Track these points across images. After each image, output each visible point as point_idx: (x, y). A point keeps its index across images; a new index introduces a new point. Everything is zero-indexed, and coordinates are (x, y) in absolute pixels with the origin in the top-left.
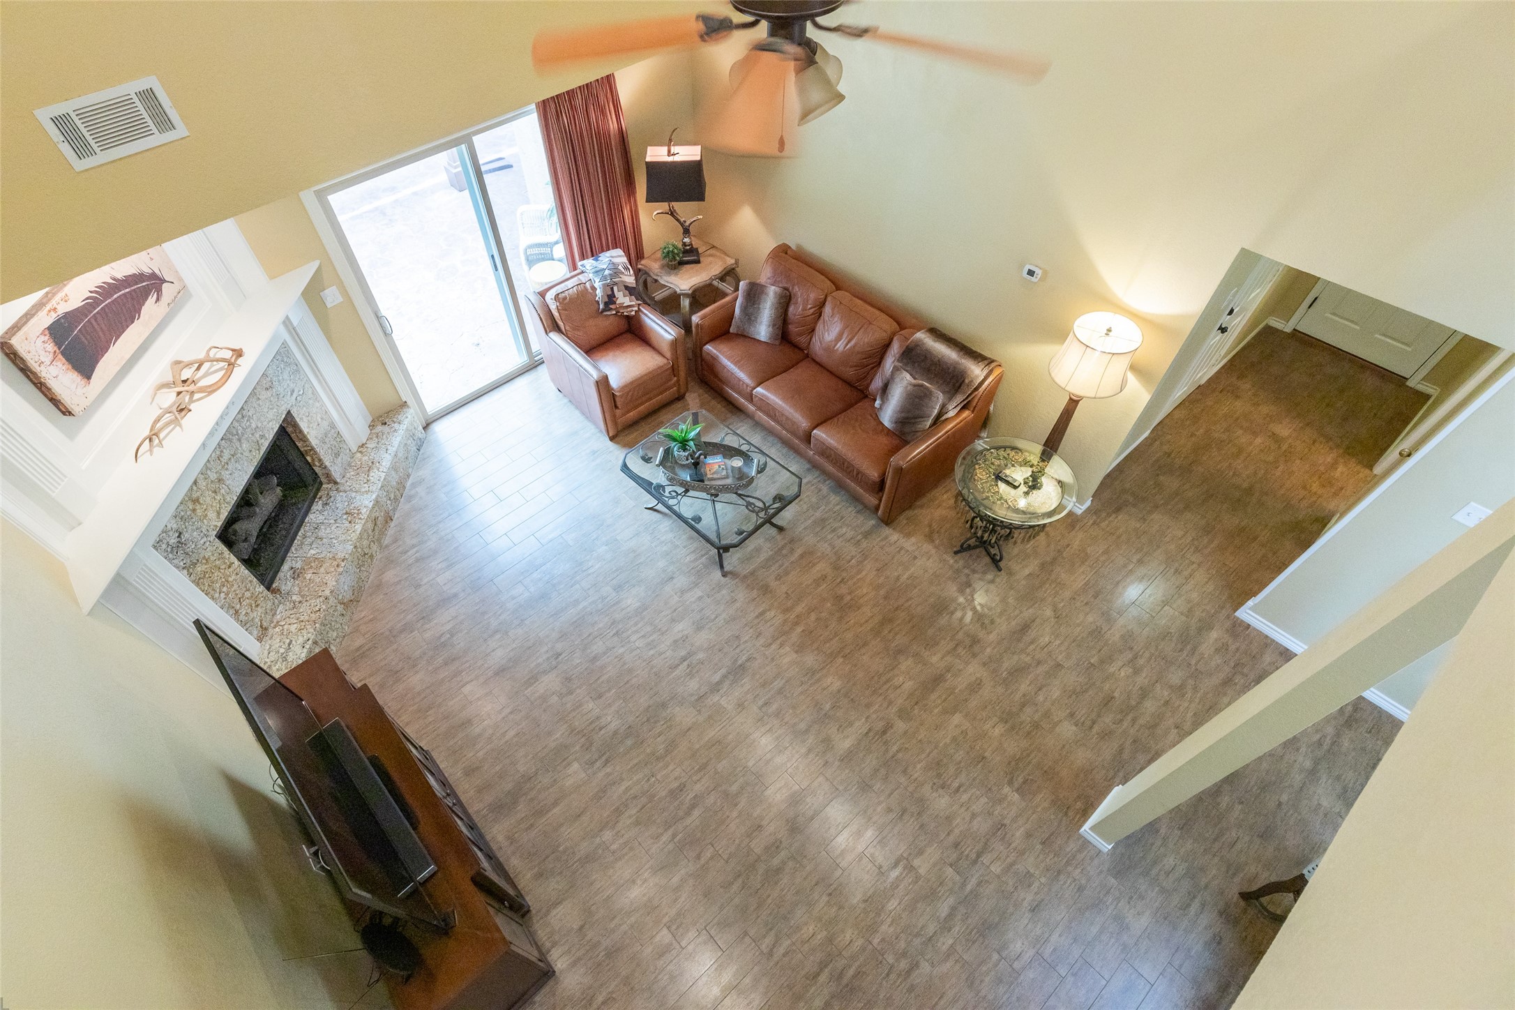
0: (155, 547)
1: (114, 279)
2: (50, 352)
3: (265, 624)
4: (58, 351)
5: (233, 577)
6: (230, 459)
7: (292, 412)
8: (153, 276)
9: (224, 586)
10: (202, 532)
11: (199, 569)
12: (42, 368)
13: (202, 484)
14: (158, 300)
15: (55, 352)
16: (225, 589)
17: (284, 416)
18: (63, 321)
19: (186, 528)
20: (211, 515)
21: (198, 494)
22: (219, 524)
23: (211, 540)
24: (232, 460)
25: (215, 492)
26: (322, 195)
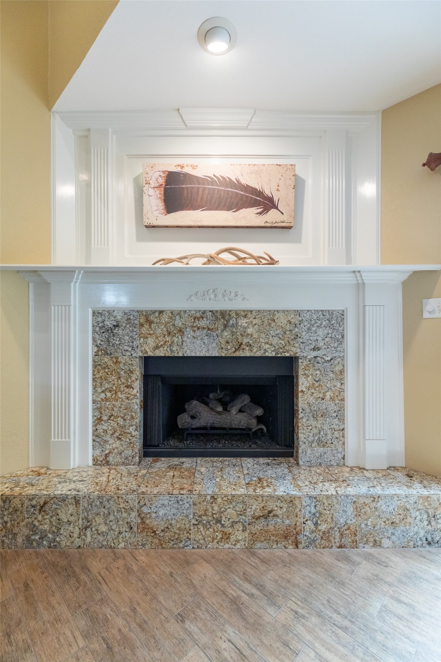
0: (94, 313)
1: (238, 181)
2: (158, 182)
3: (110, 459)
4: (163, 186)
5: (123, 396)
6: (204, 328)
7: (300, 361)
8: (271, 200)
9: (110, 391)
10: (133, 342)
11: (106, 360)
12: (147, 186)
13: (165, 318)
14: (260, 213)
15: (162, 185)
16: (109, 395)
17: (287, 355)
18: (182, 175)
19: (125, 327)
20: (151, 342)
21: (156, 320)
22: (150, 354)
23: (134, 355)
24: (205, 331)
25: (169, 333)
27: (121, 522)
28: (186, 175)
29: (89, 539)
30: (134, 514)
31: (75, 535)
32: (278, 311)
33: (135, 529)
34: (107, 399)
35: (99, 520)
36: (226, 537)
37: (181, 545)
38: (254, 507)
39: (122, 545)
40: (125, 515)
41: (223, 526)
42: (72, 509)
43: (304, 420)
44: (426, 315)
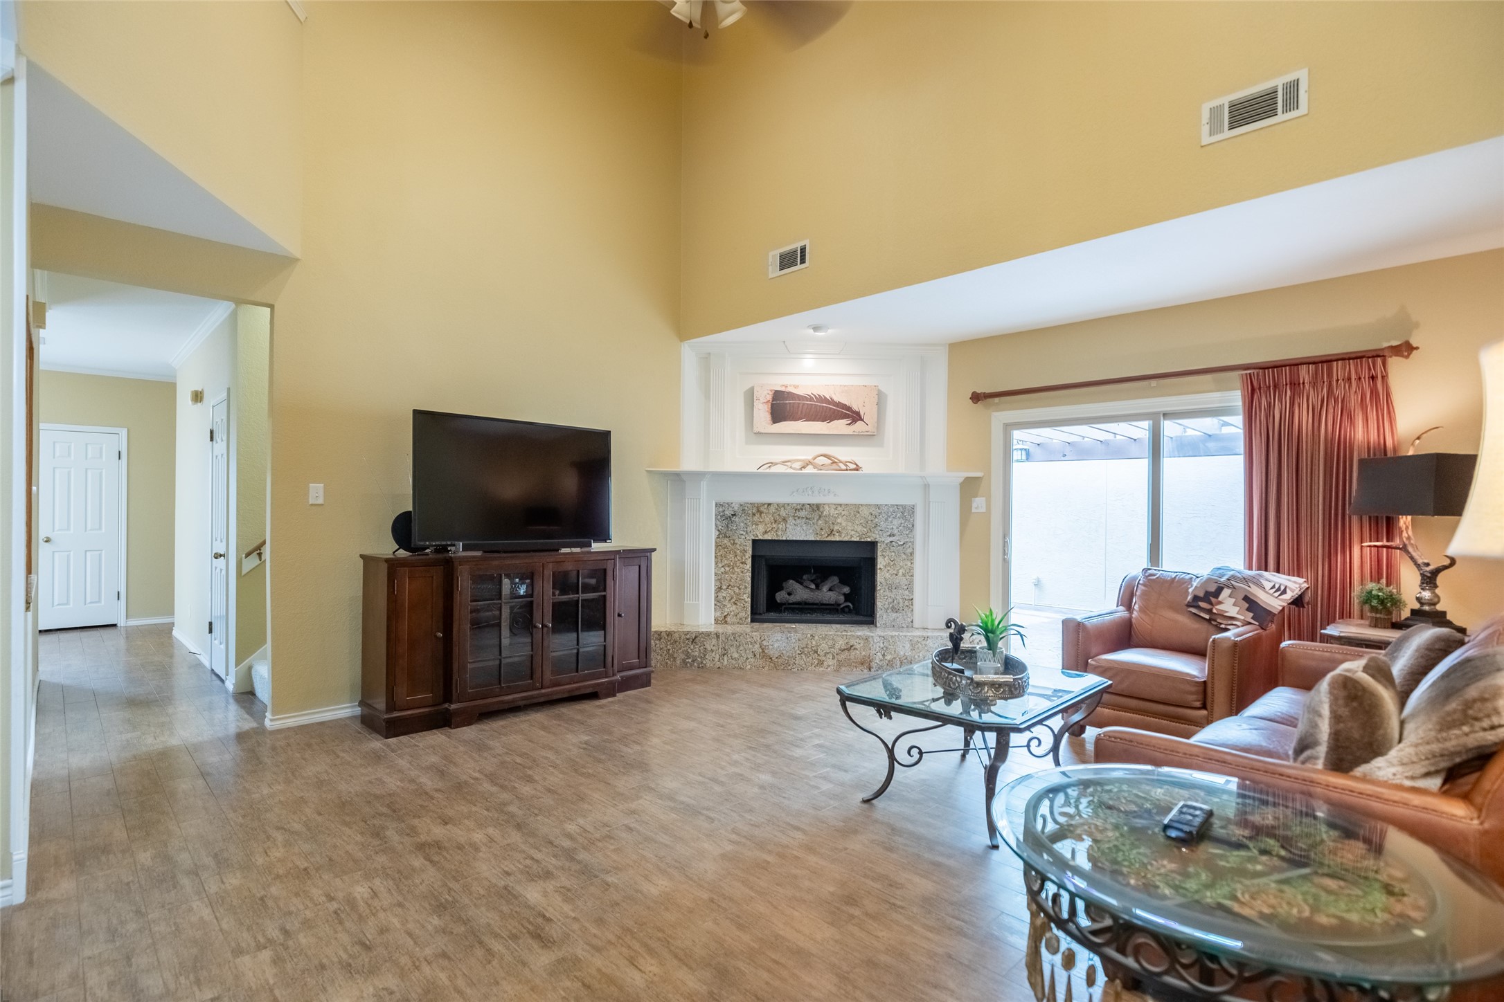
0: (716, 504)
1: (831, 399)
2: (767, 399)
3: (728, 619)
4: (771, 402)
5: (738, 570)
6: (803, 518)
7: (879, 544)
8: (858, 414)
9: (729, 566)
10: (746, 528)
11: (726, 542)
12: (757, 401)
13: (772, 509)
14: (849, 424)
15: (769, 401)
16: (727, 569)
17: (869, 540)
18: (786, 394)
19: (741, 516)
20: (761, 528)
21: (765, 511)
22: (760, 537)
23: (748, 538)
24: (804, 520)
25: (776, 521)
26: (1009, 427)
27: (748, 652)
28: (789, 393)
29: (726, 663)
30: (757, 646)
31: (717, 659)
32: (861, 505)
33: (758, 656)
34: (726, 573)
35: (733, 649)
36: (821, 663)
37: (790, 668)
38: (840, 643)
39: (749, 667)
40: (750, 646)
41: (819, 655)
42: (714, 641)
43: (882, 591)
44: (974, 510)
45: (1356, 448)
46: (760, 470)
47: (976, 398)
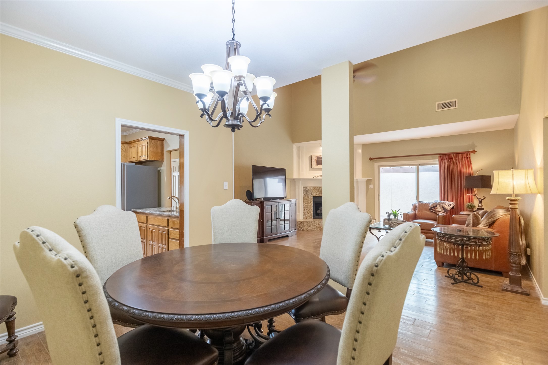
0: (303, 187)
2: (315, 159)
3: (307, 218)
4: (317, 160)
5: (309, 205)
10: (311, 193)
11: (306, 197)
12: (313, 160)
13: (318, 188)
16: (306, 204)
18: (320, 157)
19: (310, 190)
20: (315, 193)
21: (316, 189)
22: (315, 196)
23: (311, 196)
25: (319, 192)
26: (379, 167)
29: (309, 229)
30: (317, 224)
31: (307, 228)
33: (318, 227)
34: (306, 205)
35: (311, 225)
39: (315, 230)
40: (316, 224)
42: (306, 223)
44: (370, 188)
45: (464, 173)
46: (314, 178)
47: (371, 159)
